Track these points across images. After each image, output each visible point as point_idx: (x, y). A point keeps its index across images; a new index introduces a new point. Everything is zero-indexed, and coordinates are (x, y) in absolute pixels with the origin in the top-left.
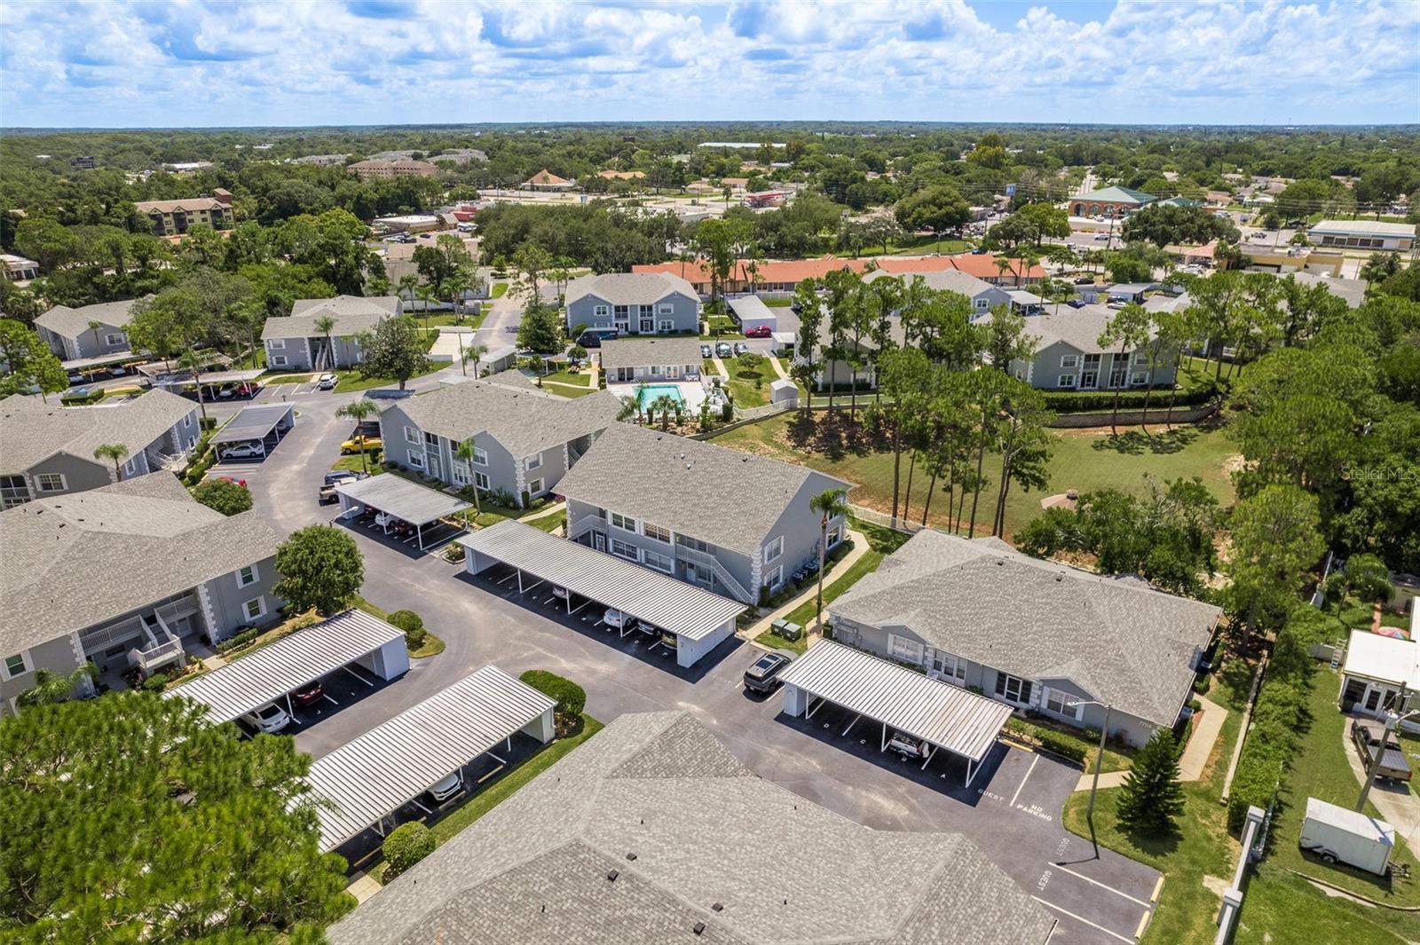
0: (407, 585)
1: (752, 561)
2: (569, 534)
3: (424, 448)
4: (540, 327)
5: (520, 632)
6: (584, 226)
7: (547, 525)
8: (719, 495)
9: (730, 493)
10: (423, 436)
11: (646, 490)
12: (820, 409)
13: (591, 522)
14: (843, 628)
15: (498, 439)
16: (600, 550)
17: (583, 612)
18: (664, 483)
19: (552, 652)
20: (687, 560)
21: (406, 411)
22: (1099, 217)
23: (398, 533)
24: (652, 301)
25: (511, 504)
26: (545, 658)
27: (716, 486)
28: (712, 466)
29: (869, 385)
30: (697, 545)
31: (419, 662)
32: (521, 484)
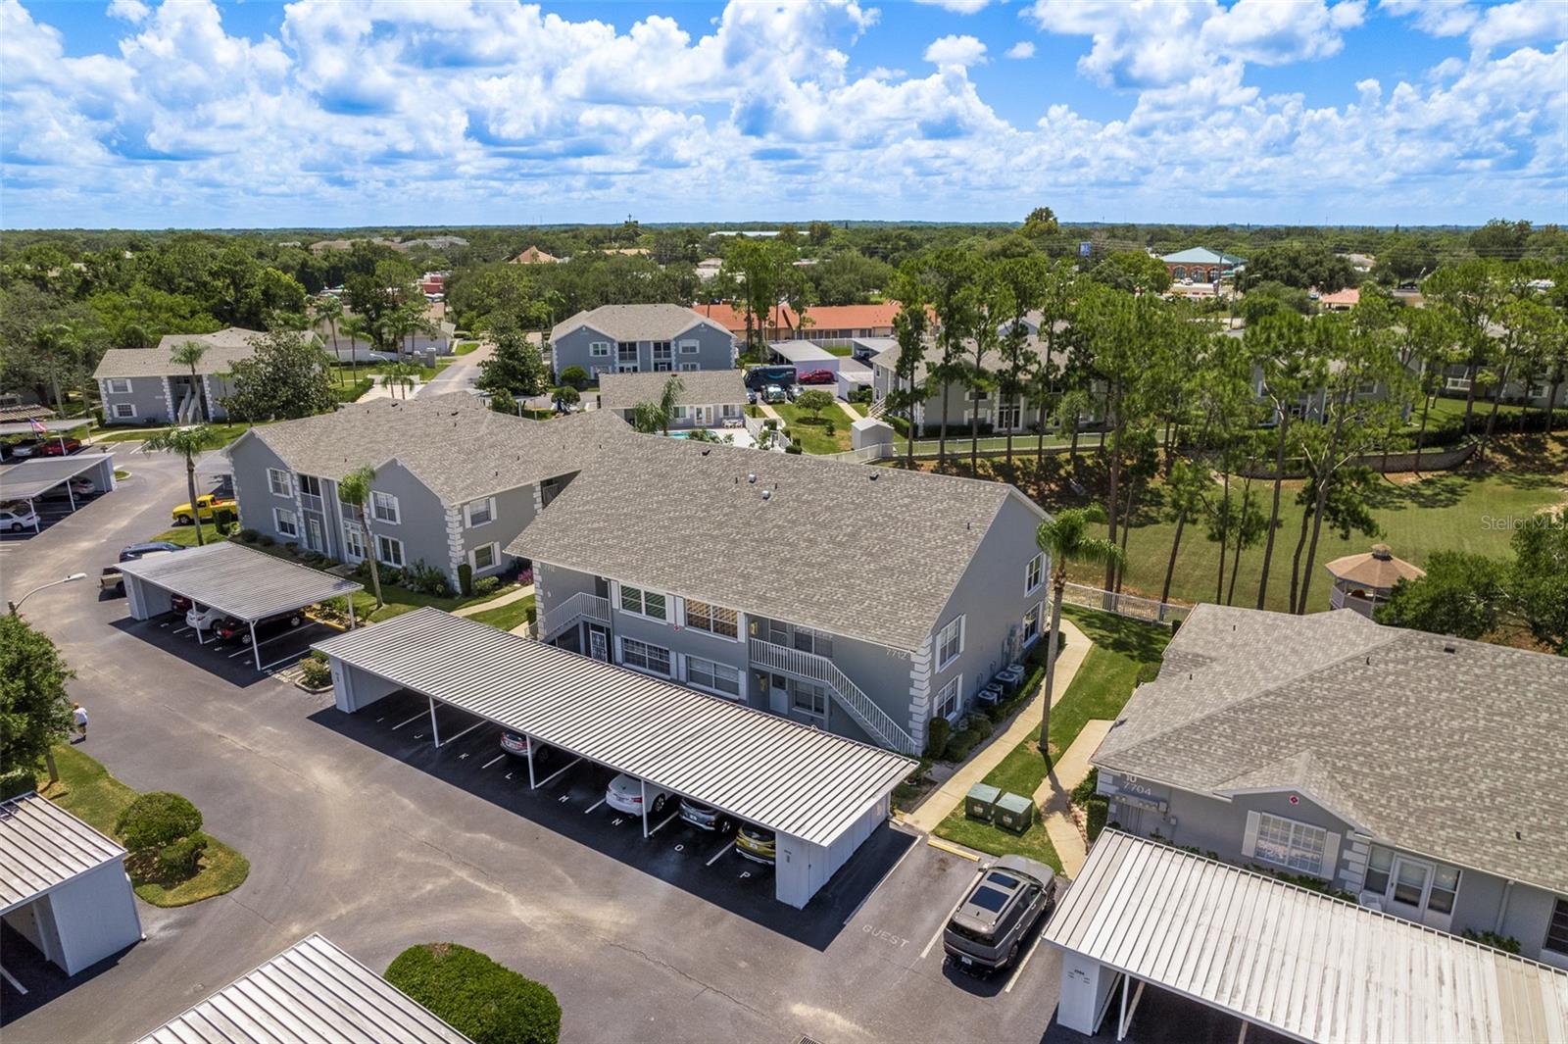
0: (208, 736)
1: (910, 665)
2: (542, 634)
3: (299, 504)
4: (511, 356)
5: (423, 833)
6: (577, 280)
7: (503, 620)
8: (832, 540)
9: (853, 535)
10: (296, 483)
11: (686, 540)
12: (926, 458)
13: (581, 606)
14: (1133, 801)
15: (416, 472)
16: (599, 657)
17: (562, 786)
18: (721, 525)
19: (490, 881)
20: (773, 669)
21: (268, 441)
22: (1187, 280)
23: (222, 642)
24: (671, 336)
25: (440, 588)
26: (476, 895)
27: (823, 525)
28: (811, 492)
29: (991, 426)
30: (790, 638)
31: (174, 916)
32: (458, 552)
